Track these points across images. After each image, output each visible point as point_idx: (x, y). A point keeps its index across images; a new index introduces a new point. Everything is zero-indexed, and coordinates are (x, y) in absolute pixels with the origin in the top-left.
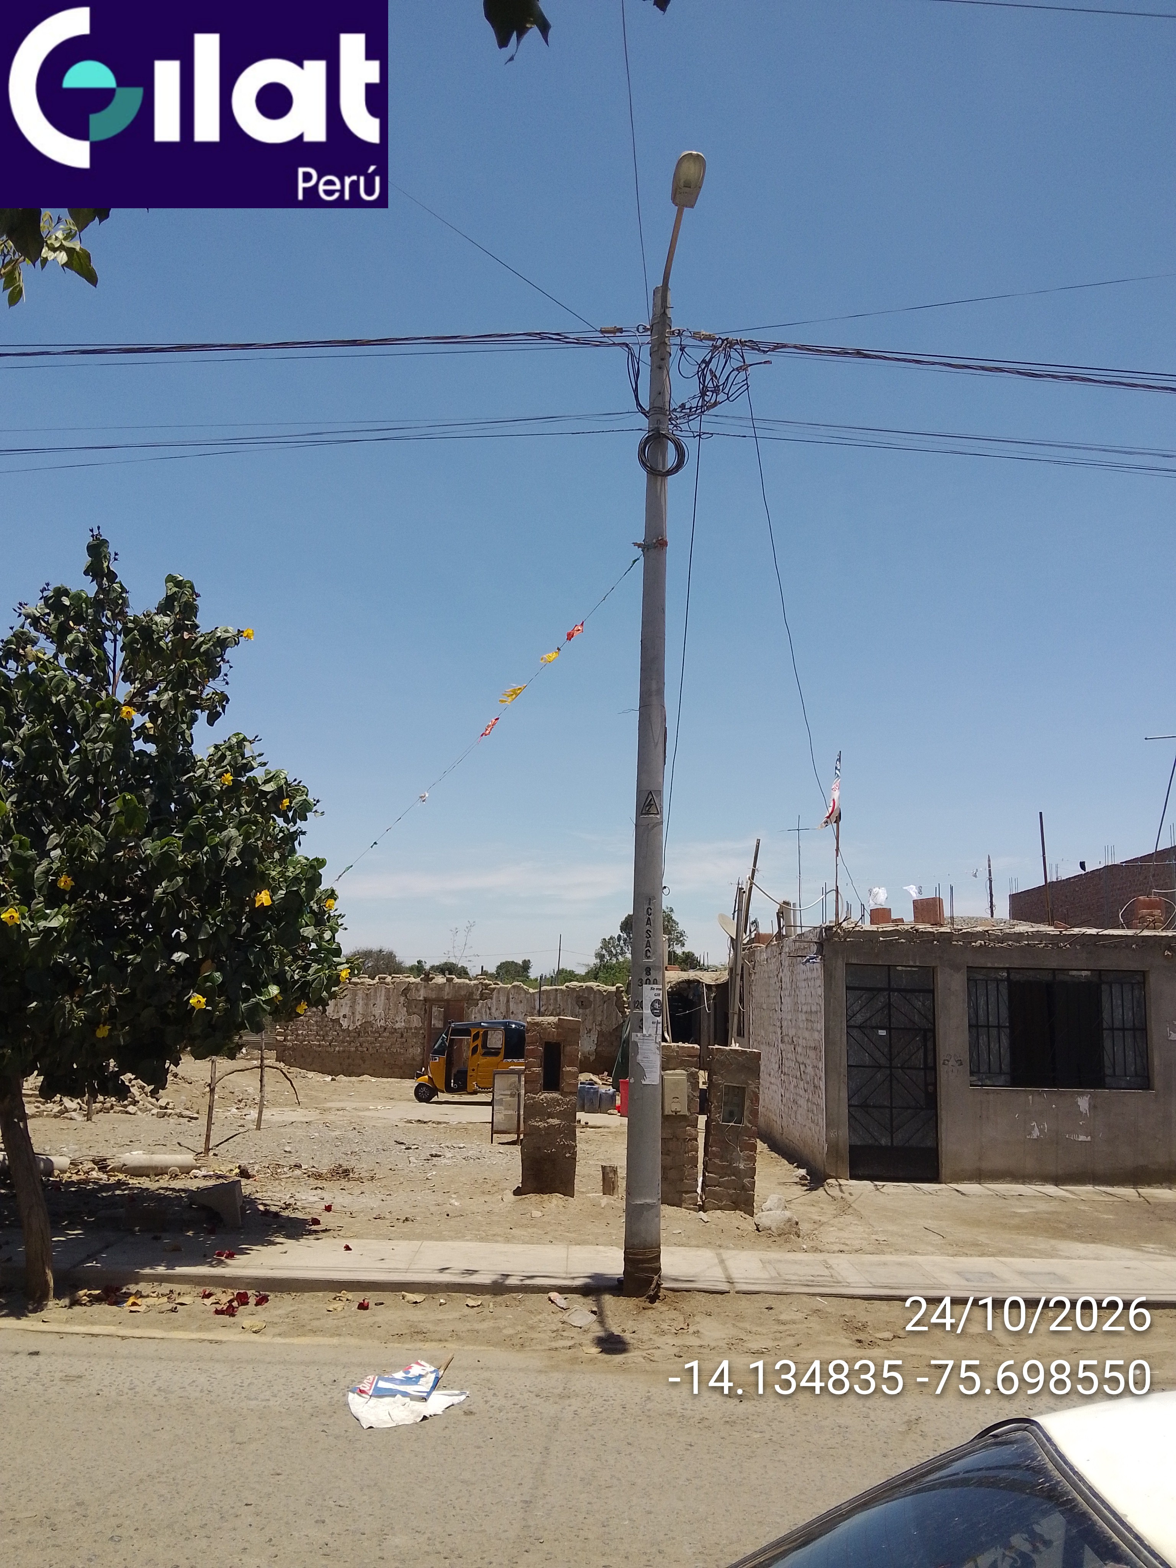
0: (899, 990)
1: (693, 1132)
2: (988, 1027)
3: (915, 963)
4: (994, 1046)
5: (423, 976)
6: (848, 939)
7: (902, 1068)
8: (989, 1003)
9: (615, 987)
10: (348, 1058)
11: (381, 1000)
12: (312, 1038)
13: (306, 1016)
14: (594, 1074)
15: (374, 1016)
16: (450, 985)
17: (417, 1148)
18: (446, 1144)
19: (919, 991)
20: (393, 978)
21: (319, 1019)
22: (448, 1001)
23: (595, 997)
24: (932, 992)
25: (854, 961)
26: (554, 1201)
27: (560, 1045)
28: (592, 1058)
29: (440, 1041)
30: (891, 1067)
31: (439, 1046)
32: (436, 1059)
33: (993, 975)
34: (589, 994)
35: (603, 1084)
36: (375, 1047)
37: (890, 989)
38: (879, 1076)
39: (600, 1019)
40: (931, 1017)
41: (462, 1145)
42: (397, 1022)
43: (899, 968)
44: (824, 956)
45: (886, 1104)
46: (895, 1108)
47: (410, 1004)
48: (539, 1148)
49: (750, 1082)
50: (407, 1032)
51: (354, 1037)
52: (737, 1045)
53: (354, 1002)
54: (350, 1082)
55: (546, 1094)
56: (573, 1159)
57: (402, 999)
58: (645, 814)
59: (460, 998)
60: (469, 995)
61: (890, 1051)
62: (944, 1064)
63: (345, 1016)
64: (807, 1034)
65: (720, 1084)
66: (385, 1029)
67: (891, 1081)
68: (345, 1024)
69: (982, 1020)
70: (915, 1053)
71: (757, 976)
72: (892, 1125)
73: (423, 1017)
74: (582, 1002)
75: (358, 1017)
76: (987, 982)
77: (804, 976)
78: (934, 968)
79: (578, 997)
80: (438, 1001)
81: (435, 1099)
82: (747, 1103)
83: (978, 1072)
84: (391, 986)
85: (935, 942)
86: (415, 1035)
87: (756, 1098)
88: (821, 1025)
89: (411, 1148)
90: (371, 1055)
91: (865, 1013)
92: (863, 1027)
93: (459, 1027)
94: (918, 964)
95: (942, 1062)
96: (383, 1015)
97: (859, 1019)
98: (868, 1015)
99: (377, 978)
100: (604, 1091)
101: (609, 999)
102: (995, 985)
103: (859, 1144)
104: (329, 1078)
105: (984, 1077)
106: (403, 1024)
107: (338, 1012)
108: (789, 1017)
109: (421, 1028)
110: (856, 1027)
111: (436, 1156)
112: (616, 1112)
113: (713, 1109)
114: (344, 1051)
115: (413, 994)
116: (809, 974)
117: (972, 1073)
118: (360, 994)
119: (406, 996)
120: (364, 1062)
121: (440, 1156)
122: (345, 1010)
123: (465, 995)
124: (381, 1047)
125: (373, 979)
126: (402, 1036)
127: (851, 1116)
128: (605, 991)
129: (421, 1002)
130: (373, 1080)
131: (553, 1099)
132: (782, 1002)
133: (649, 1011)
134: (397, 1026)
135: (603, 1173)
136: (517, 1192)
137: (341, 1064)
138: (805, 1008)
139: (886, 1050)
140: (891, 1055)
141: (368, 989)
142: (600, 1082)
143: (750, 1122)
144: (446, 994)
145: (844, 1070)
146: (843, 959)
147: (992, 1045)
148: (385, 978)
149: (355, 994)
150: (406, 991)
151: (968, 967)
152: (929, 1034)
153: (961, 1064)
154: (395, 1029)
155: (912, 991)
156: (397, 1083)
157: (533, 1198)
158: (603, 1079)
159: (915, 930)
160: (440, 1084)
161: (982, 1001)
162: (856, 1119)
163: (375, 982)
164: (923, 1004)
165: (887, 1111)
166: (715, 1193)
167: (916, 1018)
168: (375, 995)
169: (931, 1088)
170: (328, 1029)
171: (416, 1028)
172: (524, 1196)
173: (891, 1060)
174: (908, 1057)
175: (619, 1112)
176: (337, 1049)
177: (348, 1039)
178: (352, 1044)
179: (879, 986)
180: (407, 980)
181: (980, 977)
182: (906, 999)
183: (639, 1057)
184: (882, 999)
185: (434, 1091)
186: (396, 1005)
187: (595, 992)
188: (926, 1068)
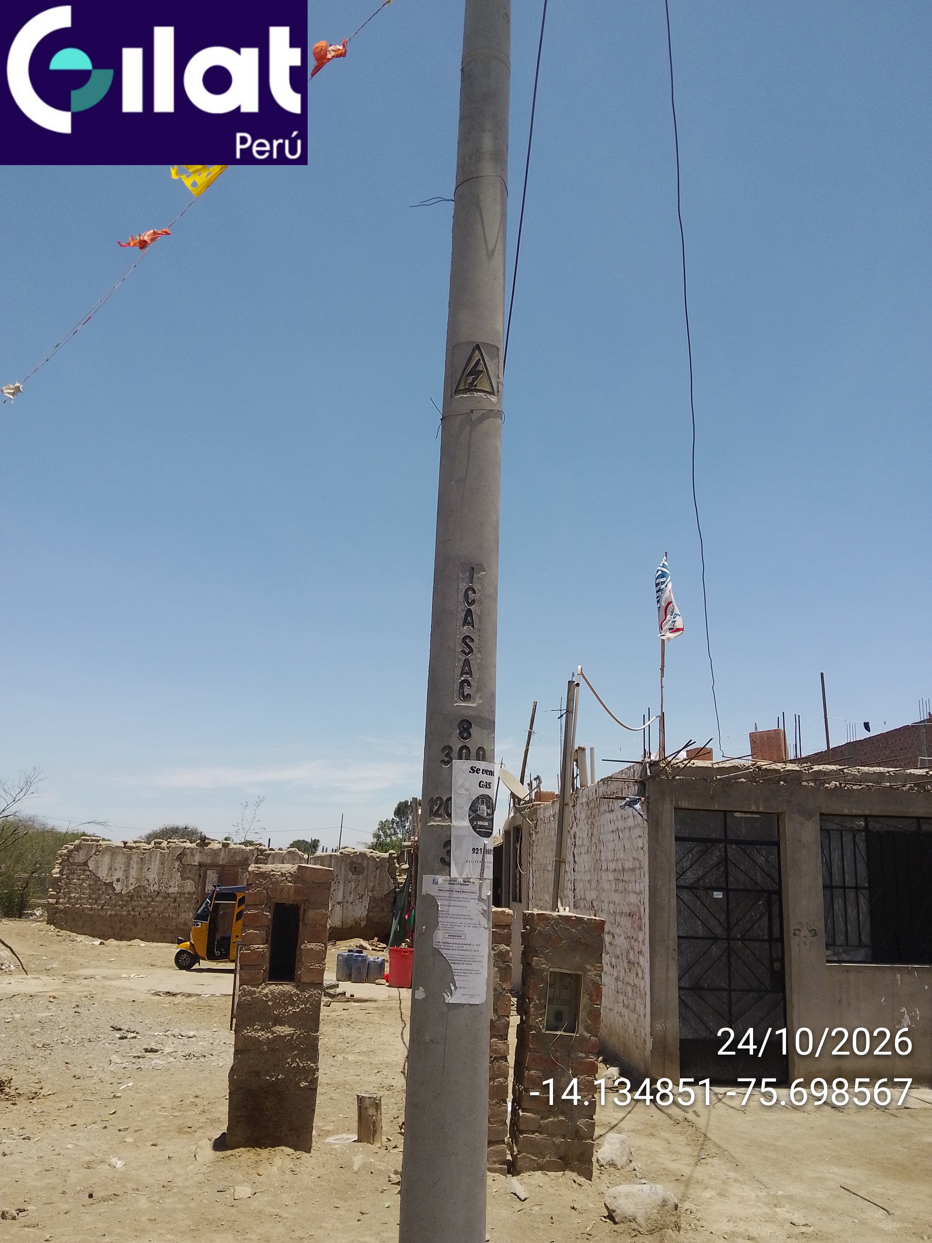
0: (737, 842)
1: (501, 1046)
2: (844, 887)
3: (758, 807)
4: (852, 912)
5: (199, 841)
6: (678, 777)
7: (742, 939)
8: (845, 857)
9: (388, 854)
10: (120, 922)
11: (155, 865)
12: (84, 901)
13: (79, 880)
14: (364, 939)
15: (148, 880)
16: (225, 850)
17: (135, 1037)
18: (173, 1033)
19: (763, 843)
20: (169, 842)
21: (92, 882)
22: (223, 866)
23: (368, 863)
24: (777, 844)
25: (684, 804)
26: (278, 1161)
27: (299, 909)
28: (363, 924)
29: (204, 905)
30: (728, 939)
31: (202, 912)
32: (198, 925)
33: (848, 824)
34: (363, 860)
35: (373, 949)
36: (148, 911)
37: (726, 841)
38: (715, 951)
39: (372, 885)
40: (776, 876)
41: (191, 1034)
42: (170, 886)
43: (737, 815)
44: (648, 798)
45: (723, 985)
46: (734, 990)
47: (184, 870)
48: (258, 1073)
49: (588, 967)
50: (180, 897)
51: (127, 901)
52: (567, 908)
53: (128, 865)
54: (118, 946)
55: (273, 987)
56: (312, 1090)
57: (177, 864)
58: (466, 391)
59: (235, 863)
60: (244, 861)
61: (728, 918)
62: (795, 934)
63: (118, 880)
64: (616, 897)
65: (544, 970)
66: (158, 893)
67: (729, 957)
68: (118, 887)
69: (837, 880)
70: (758, 920)
71: (540, 836)
72: (730, 1012)
73: (196, 882)
74: (356, 868)
75: (132, 880)
76: (841, 834)
77: (612, 827)
78: (778, 815)
79: (352, 863)
80: (213, 866)
81: (196, 966)
82: (584, 1000)
83: (834, 944)
84: (167, 851)
85: (782, 783)
86: (189, 900)
87: (597, 992)
88: (644, 884)
89: (126, 1038)
90: (143, 919)
91: (696, 870)
92: (695, 888)
93: (223, 892)
94: (761, 809)
95: (792, 932)
96: (157, 880)
97: (690, 877)
98: (701, 873)
99: (153, 843)
100: (372, 960)
101: (381, 866)
102: (851, 836)
103: (690, 1037)
104: (97, 942)
105: (841, 951)
106: (176, 889)
107: (112, 876)
108: (587, 878)
109: (194, 893)
110: (686, 887)
111: (153, 1051)
112: (384, 981)
113: (532, 1010)
114: (116, 915)
115: (188, 860)
116: (620, 824)
117: (827, 946)
118: (135, 858)
119: (181, 861)
120: (136, 926)
121: (156, 1051)
122: (119, 874)
123: (240, 861)
124: (153, 911)
125: (149, 844)
126: (175, 901)
127: (682, 1001)
128: (378, 857)
129: (196, 867)
130: (143, 944)
131: (283, 994)
132: (575, 861)
133: (466, 823)
134: (171, 890)
135: (360, 1108)
136: (220, 1144)
137: (112, 928)
138: (612, 866)
139: (723, 917)
140: (729, 923)
141: (144, 854)
142: (370, 948)
143: (587, 1029)
144: (221, 859)
145: (673, 943)
146: (671, 801)
147: (849, 911)
148: (160, 843)
149: (129, 858)
150: (181, 856)
151: (821, 814)
152: (775, 897)
153: (815, 935)
154: (168, 894)
155: (753, 843)
156: (166, 947)
157: (245, 1155)
158: (373, 945)
159: (757, 767)
160: (202, 951)
161: (836, 856)
162: (687, 1006)
163: (150, 846)
164: (767, 860)
165: (725, 994)
166: (533, 1144)
167: (759, 877)
168: (150, 860)
169: (777, 965)
170: (101, 892)
171: (189, 893)
172: (229, 1152)
173: (728, 929)
174: (749, 925)
175: (387, 981)
176: (109, 913)
177: (121, 903)
178: (125, 908)
179: (714, 836)
180: (183, 845)
181: (835, 827)
182: (746, 852)
183: (440, 936)
184: (717, 853)
185: (195, 959)
186: (170, 869)
187: (368, 859)
188: (771, 940)
